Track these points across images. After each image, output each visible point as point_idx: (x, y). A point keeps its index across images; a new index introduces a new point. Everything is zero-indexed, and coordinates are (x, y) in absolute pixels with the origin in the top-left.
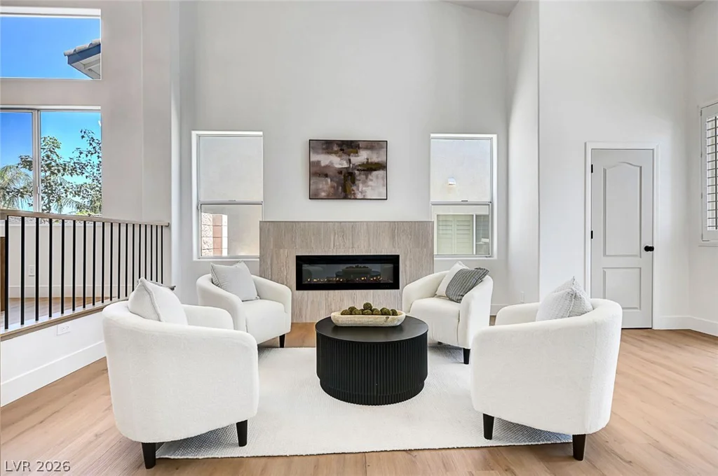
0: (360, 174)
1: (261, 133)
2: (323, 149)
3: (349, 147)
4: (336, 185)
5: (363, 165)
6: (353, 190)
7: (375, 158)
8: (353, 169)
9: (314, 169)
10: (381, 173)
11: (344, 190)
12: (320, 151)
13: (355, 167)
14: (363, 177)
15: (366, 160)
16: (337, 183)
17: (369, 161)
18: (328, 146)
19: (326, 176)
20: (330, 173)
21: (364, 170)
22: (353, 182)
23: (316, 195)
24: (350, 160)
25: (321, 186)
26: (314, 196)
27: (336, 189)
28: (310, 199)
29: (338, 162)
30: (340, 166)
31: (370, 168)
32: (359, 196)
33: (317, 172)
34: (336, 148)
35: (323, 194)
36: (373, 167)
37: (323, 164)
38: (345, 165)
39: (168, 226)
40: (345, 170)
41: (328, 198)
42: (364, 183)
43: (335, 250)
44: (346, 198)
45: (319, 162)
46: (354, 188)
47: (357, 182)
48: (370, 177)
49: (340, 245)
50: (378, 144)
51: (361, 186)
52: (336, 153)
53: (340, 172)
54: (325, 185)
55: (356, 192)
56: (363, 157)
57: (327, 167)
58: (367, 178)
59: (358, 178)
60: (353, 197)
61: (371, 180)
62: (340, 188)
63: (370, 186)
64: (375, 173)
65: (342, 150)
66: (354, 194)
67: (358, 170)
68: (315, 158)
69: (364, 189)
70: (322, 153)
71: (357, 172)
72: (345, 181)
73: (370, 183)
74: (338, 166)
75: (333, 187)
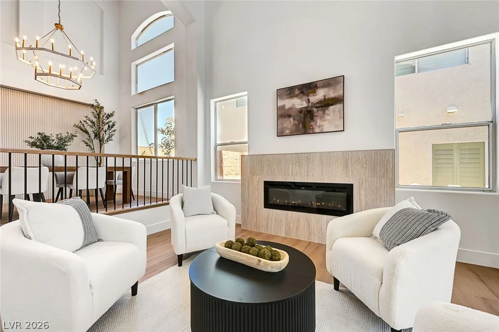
0: (318, 110)
1: (246, 93)
2: (287, 95)
3: (308, 89)
4: (297, 123)
5: (320, 102)
6: (312, 126)
7: (331, 94)
8: (312, 107)
9: (280, 113)
10: (338, 107)
11: (304, 127)
12: (285, 97)
13: (314, 105)
14: (321, 113)
15: (323, 97)
16: (299, 121)
17: (326, 97)
18: (289, 92)
19: (290, 116)
20: (293, 114)
21: (321, 107)
22: (312, 119)
23: (282, 133)
24: (309, 100)
25: (285, 126)
26: (281, 134)
27: (297, 126)
28: (278, 136)
29: (298, 103)
30: (302, 107)
31: (326, 104)
32: (317, 130)
33: (283, 114)
34: (297, 92)
35: (287, 132)
36: (331, 103)
37: (287, 107)
38: (305, 105)
39: (196, 160)
40: (305, 109)
41: (292, 134)
42: (322, 118)
43: (293, 177)
44: (305, 133)
45: (284, 106)
46: (313, 124)
47: (315, 118)
48: (327, 112)
49: (297, 173)
50: (334, 80)
52: (297, 96)
53: (301, 111)
54: (289, 123)
55: (314, 126)
56: (320, 95)
57: (290, 109)
58: (324, 113)
59: (316, 114)
60: (311, 132)
61: (329, 115)
62: (301, 125)
63: (328, 120)
64: (331, 108)
65: (302, 92)
66: (313, 129)
67: (316, 107)
68: (281, 103)
69: (321, 123)
70: (287, 98)
71: (315, 109)
72: (305, 117)
73: (327, 117)
74: (299, 107)
75: (295, 125)
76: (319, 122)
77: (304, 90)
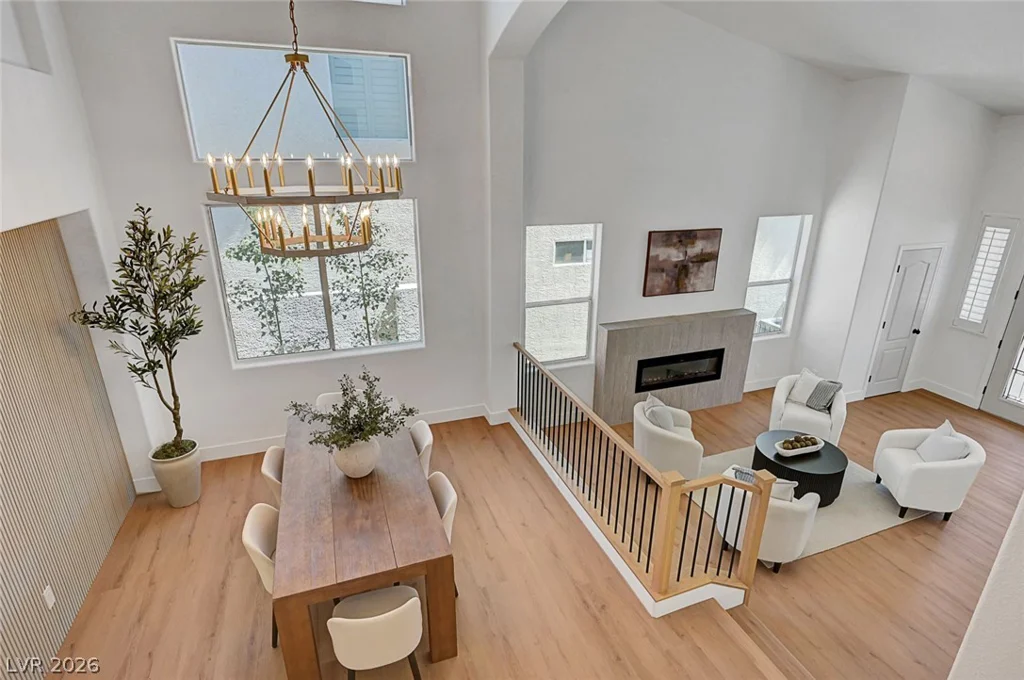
0: (693, 266)
1: (601, 225)
2: (663, 242)
3: (686, 237)
4: (669, 279)
5: (697, 256)
6: (686, 283)
7: (708, 248)
8: (688, 261)
10: (712, 263)
11: (677, 285)
12: (660, 244)
13: (690, 259)
14: (695, 269)
15: (700, 251)
16: (673, 277)
17: (703, 252)
18: (667, 238)
19: (663, 270)
20: (666, 268)
21: (697, 262)
22: (686, 276)
23: (649, 292)
24: (686, 252)
25: (657, 282)
26: (646, 292)
27: (670, 284)
28: (643, 296)
29: (675, 255)
30: (678, 260)
31: (703, 259)
32: (690, 289)
33: (651, 267)
34: (675, 240)
35: (658, 290)
36: (706, 258)
37: (661, 259)
38: (682, 258)
40: (681, 263)
41: (662, 293)
42: (696, 274)
43: (671, 351)
44: (678, 292)
45: (657, 256)
46: (686, 280)
47: (690, 275)
48: (701, 269)
50: (712, 232)
51: (692, 278)
52: (674, 245)
53: (676, 265)
54: (660, 280)
55: (688, 285)
56: (699, 247)
57: (665, 261)
58: (699, 267)
59: (691, 270)
60: (684, 290)
61: (703, 272)
62: (674, 281)
63: (701, 278)
64: (706, 264)
65: (680, 241)
66: (686, 287)
67: (692, 262)
68: (652, 252)
69: (695, 282)
70: (662, 246)
71: (691, 264)
72: (679, 274)
73: (701, 275)
74: (675, 259)
75: (667, 282)
76: (693, 280)
77: (683, 238)
